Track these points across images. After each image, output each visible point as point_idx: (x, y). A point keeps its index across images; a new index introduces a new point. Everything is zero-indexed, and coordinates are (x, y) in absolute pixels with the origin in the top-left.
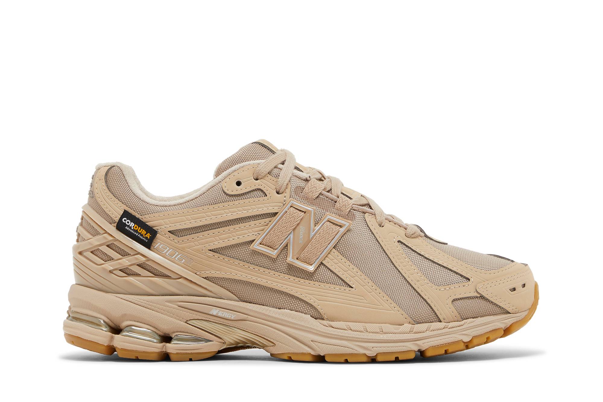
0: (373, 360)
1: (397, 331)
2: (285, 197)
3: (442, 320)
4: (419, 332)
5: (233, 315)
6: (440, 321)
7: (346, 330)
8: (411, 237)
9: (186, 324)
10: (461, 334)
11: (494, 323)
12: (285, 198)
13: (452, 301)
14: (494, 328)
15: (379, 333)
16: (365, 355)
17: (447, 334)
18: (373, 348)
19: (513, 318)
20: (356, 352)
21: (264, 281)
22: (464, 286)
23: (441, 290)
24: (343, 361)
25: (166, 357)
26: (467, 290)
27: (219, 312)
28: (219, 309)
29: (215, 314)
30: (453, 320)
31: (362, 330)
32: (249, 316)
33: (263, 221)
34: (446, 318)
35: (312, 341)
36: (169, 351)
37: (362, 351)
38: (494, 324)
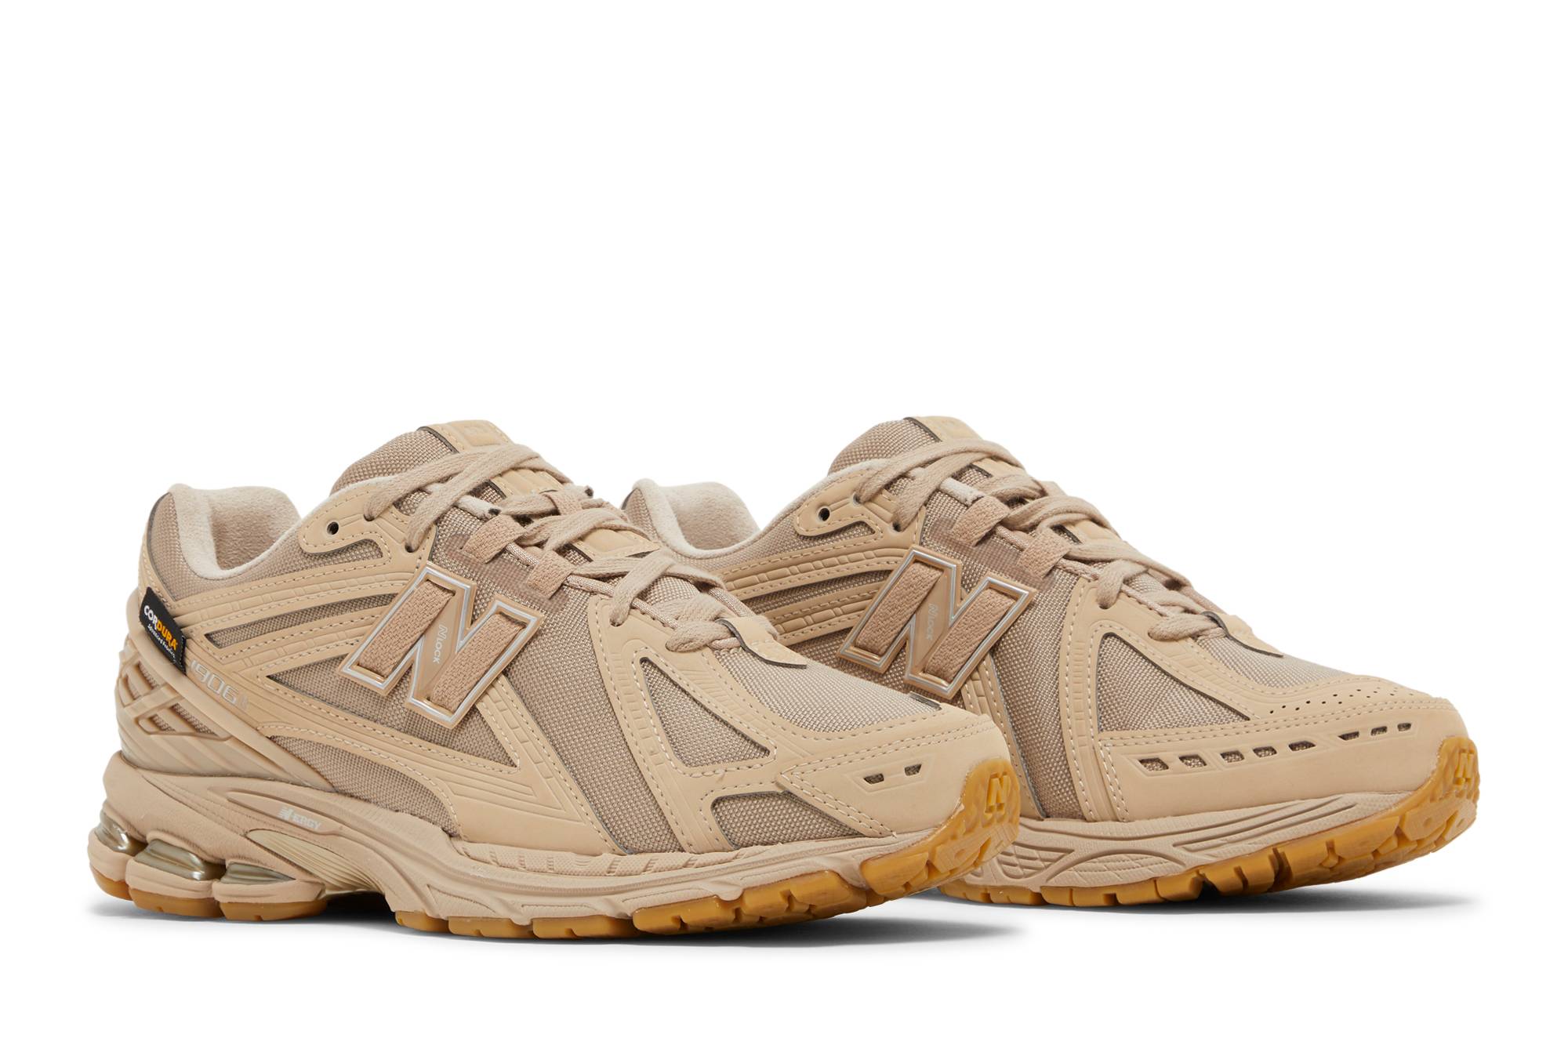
0: (526, 935)
1: (580, 869)
2: (420, 558)
3: (685, 846)
4: (628, 873)
5: (316, 823)
6: (682, 850)
7: (488, 863)
8: (679, 650)
9: (246, 840)
10: (716, 882)
11: (806, 857)
12: (419, 561)
13: (714, 805)
14: (803, 869)
15: (546, 872)
16: (510, 922)
17: (683, 879)
18: (523, 906)
19: (863, 847)
20: (493, 915)
21: (366, 747)
22: (750, 767)
23: (693, 775)
24: (474, 935)
25: (213, 912)
26: (755, 777)
27: (293, 814)
28: (293, 809)
29: (287, 818)
30: (711, 849)
31: (516, 863)
32: (344, 826)
33: (366, 613)
34: (692, 841)
35: (429, 886)
36: (218, 898)
37: (502, 913)
38: (807, 860)
